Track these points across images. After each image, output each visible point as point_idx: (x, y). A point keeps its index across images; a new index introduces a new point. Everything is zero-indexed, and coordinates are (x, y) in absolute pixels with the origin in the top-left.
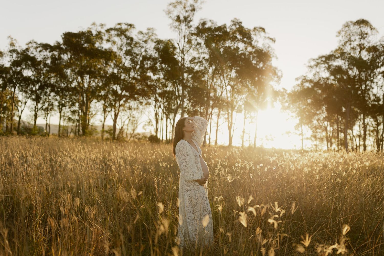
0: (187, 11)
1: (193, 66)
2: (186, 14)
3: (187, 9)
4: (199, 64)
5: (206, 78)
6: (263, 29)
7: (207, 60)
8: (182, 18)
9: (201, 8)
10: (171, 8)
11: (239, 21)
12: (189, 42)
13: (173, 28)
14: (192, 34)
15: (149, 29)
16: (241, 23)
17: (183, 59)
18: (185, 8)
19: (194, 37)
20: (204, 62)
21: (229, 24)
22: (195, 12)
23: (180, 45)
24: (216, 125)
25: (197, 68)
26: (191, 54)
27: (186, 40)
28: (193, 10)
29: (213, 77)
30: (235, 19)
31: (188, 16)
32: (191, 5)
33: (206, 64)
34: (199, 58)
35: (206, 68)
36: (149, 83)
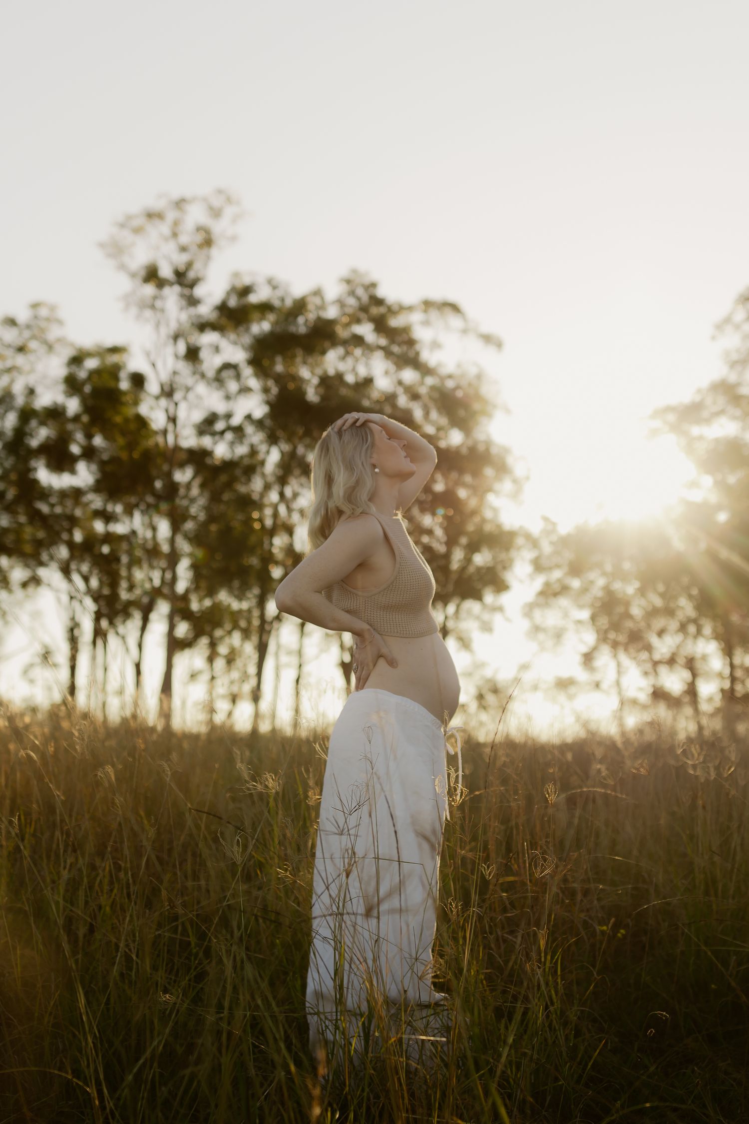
0: (183, 249)
1: (207, 442)
2: (181, 260)
3: (184, 239)
4: (229, 436)
5: (257, 484)
6: (455, 308)
7: (259, 424)
8: (166, 272)
9: (234, 239)
10: (126, 236)
11: (367, 281)
12: (192, 354)
13: (134, 310)
14: (203, 327)
15: (35, 306)
16: (373, 285)
17: (173, 420)
18: (175, 235)
19: (209, 338)
20: (249, 429)
21: (333, 291)
22: (214, 251)
23: (159, 365)
24: (294, 660)
25: (221, 450)
26: (199, 397)
27: (182, 348)
28: (208, 242)
29: (282, 480)
30: (354, 271)
31: (189, 265)
32: (199, 229)
33: (255, 437)
34: (228, 416)
35: (253, 452)
36: (44, 508)
